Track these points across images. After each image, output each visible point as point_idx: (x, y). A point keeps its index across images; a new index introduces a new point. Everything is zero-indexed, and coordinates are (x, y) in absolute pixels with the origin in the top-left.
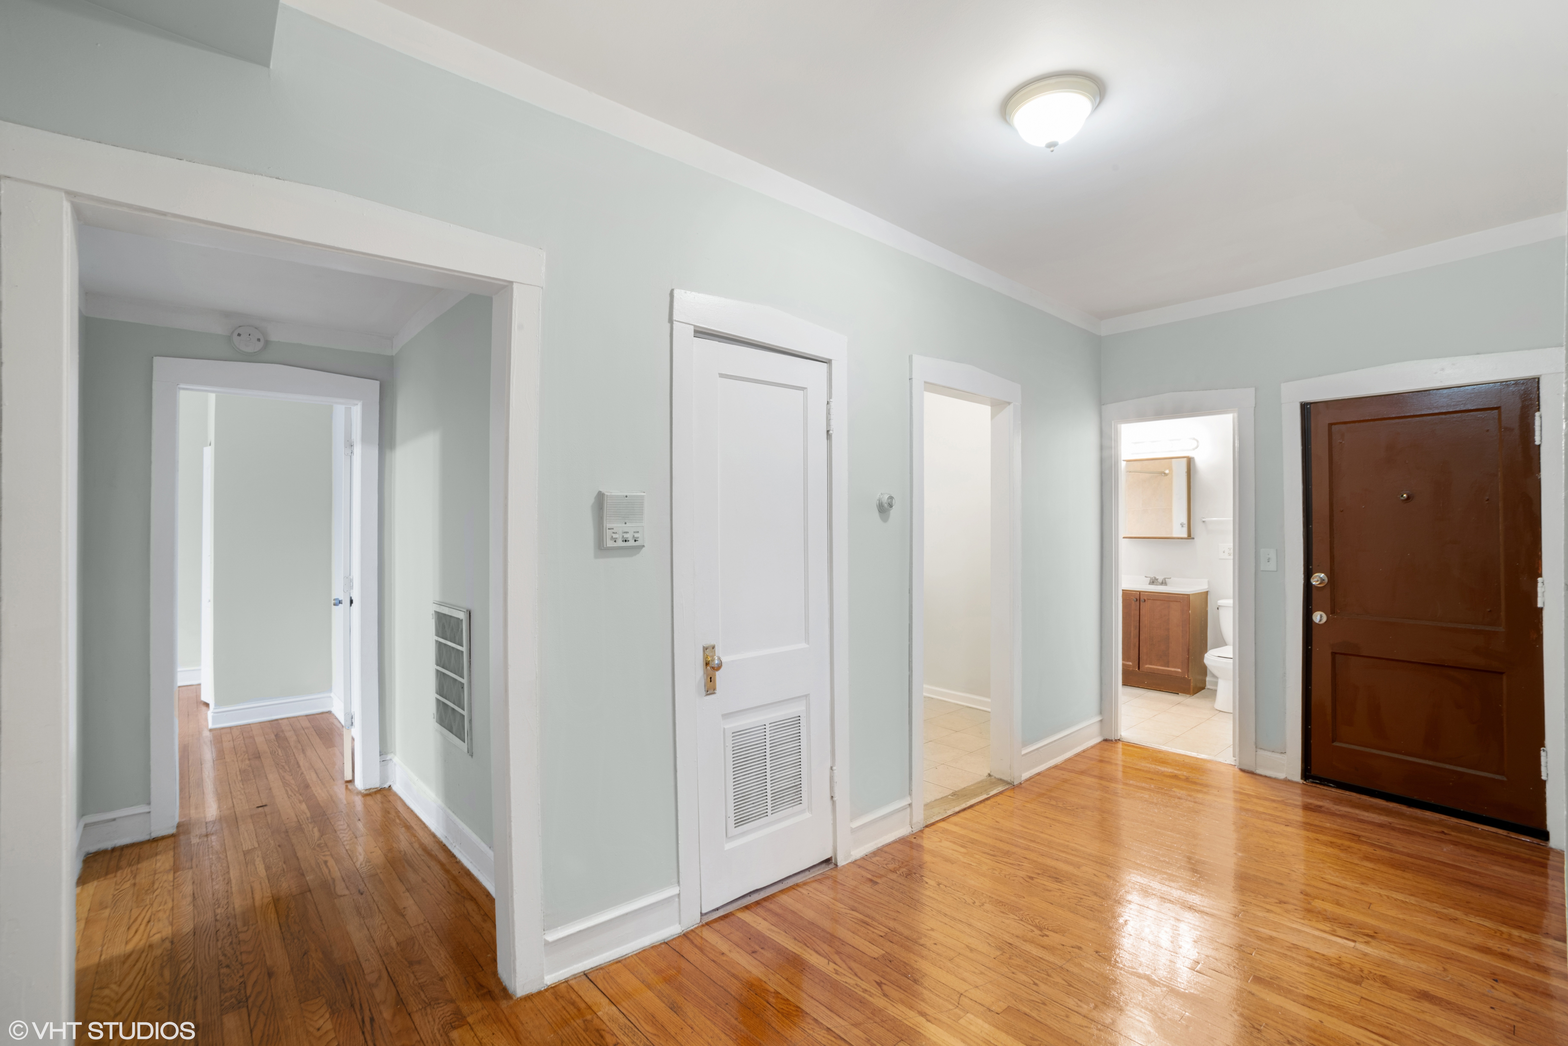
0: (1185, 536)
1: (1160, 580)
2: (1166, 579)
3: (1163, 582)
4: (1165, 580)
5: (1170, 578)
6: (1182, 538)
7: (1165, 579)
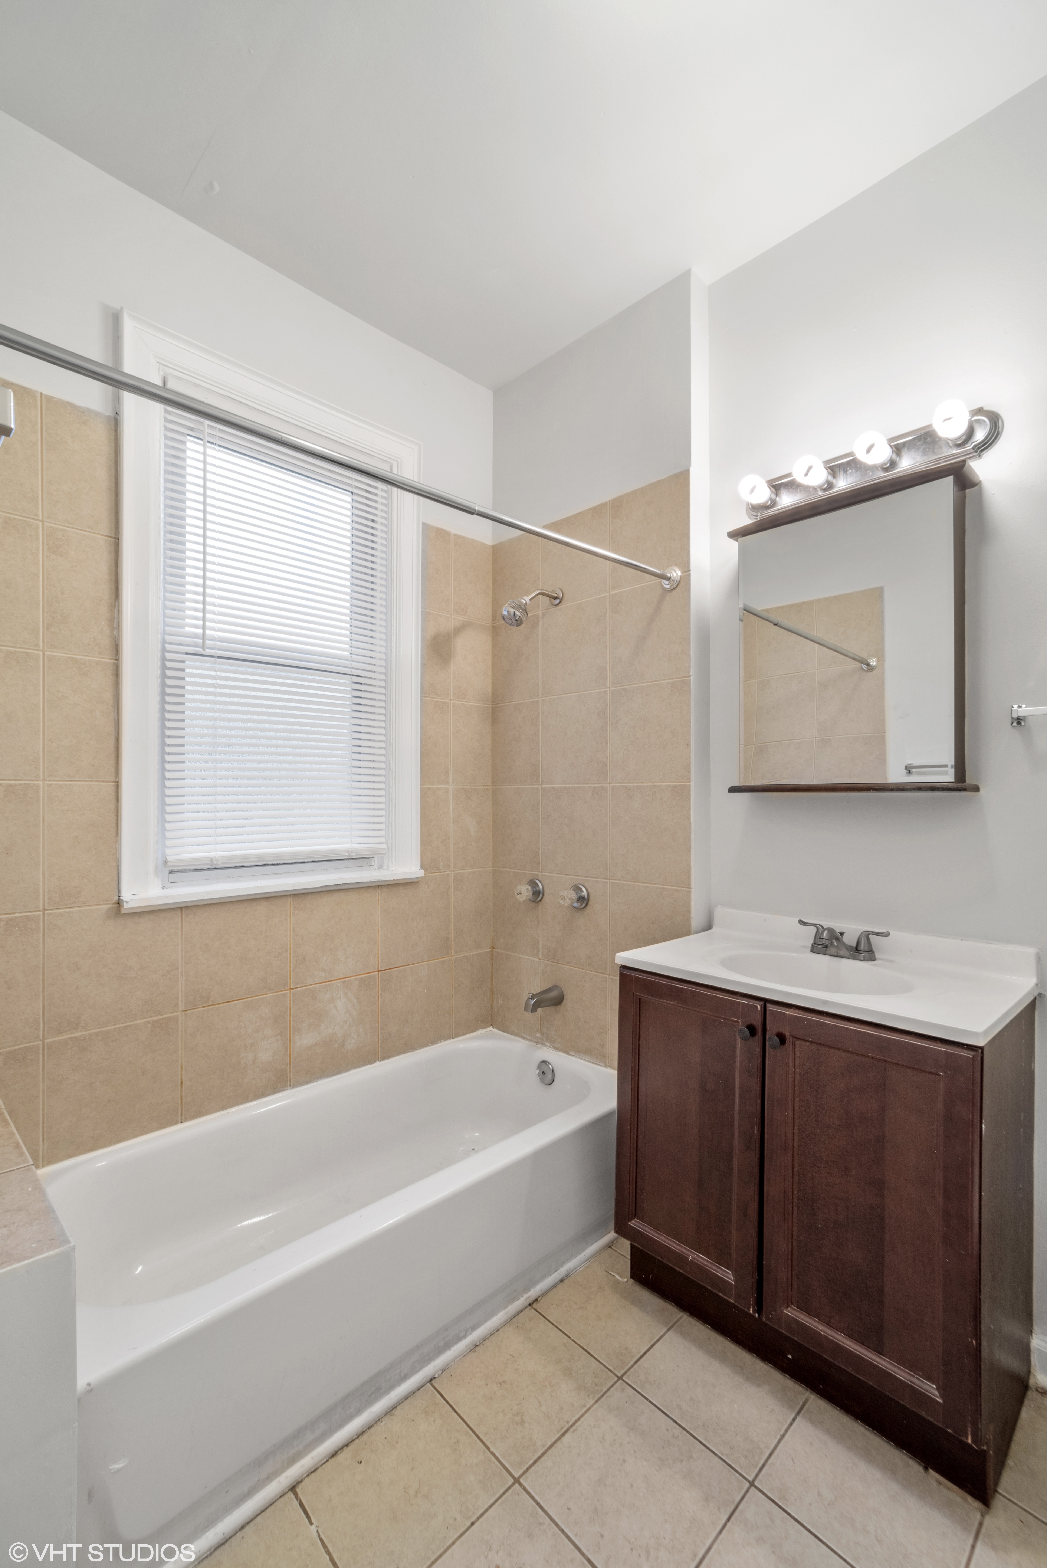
0: (948, 777)
1: (850, 939)
2: (870, 936)
3: (862, 947)
4: (868, 939)
5: (887, 935)
6: (933, 788)
7: (867, 934)
